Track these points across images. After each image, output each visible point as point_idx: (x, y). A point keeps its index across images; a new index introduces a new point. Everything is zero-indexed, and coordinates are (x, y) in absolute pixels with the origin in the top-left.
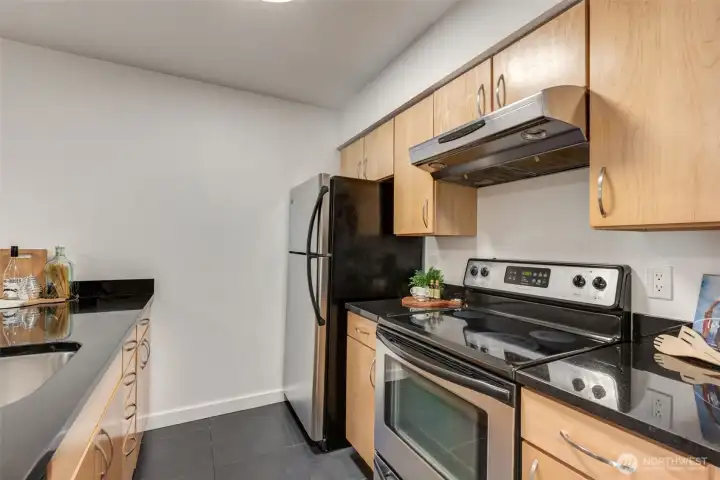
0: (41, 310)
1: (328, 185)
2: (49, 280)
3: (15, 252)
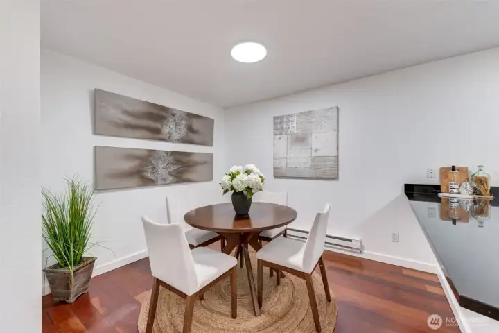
3: (454, 169)
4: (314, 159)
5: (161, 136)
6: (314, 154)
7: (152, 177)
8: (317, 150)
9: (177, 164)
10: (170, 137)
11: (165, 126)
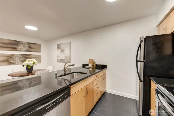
0: (92, 68)
1: (143, 40)
2: (93, 64)
3: (90, 60)
4: (65, 56)
5: (17, 50)
6: (65, 55)
7: (13, 62)
8: (66, 54)
9: (24, 58)
10: (21, 50)
11: (18, 47)
